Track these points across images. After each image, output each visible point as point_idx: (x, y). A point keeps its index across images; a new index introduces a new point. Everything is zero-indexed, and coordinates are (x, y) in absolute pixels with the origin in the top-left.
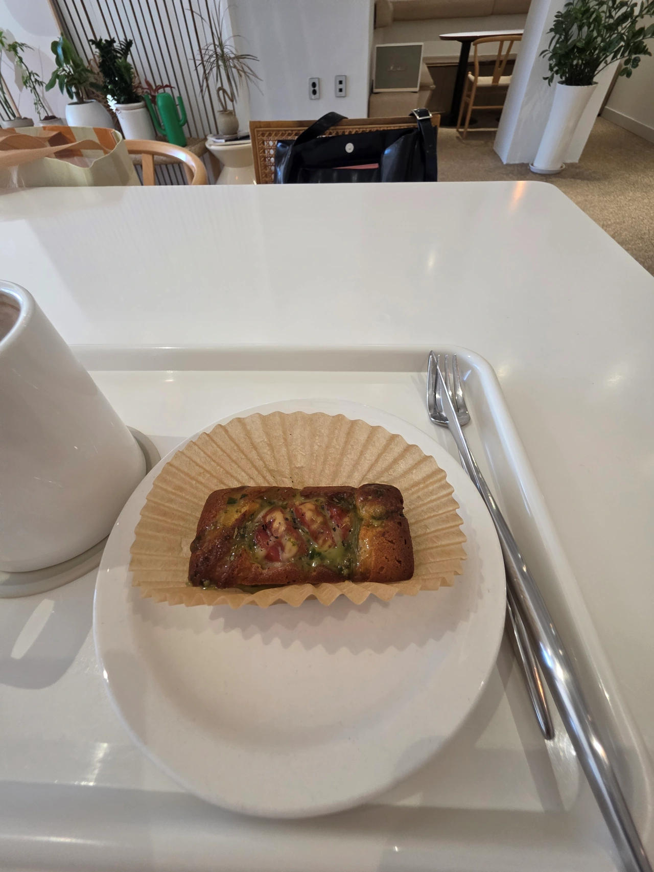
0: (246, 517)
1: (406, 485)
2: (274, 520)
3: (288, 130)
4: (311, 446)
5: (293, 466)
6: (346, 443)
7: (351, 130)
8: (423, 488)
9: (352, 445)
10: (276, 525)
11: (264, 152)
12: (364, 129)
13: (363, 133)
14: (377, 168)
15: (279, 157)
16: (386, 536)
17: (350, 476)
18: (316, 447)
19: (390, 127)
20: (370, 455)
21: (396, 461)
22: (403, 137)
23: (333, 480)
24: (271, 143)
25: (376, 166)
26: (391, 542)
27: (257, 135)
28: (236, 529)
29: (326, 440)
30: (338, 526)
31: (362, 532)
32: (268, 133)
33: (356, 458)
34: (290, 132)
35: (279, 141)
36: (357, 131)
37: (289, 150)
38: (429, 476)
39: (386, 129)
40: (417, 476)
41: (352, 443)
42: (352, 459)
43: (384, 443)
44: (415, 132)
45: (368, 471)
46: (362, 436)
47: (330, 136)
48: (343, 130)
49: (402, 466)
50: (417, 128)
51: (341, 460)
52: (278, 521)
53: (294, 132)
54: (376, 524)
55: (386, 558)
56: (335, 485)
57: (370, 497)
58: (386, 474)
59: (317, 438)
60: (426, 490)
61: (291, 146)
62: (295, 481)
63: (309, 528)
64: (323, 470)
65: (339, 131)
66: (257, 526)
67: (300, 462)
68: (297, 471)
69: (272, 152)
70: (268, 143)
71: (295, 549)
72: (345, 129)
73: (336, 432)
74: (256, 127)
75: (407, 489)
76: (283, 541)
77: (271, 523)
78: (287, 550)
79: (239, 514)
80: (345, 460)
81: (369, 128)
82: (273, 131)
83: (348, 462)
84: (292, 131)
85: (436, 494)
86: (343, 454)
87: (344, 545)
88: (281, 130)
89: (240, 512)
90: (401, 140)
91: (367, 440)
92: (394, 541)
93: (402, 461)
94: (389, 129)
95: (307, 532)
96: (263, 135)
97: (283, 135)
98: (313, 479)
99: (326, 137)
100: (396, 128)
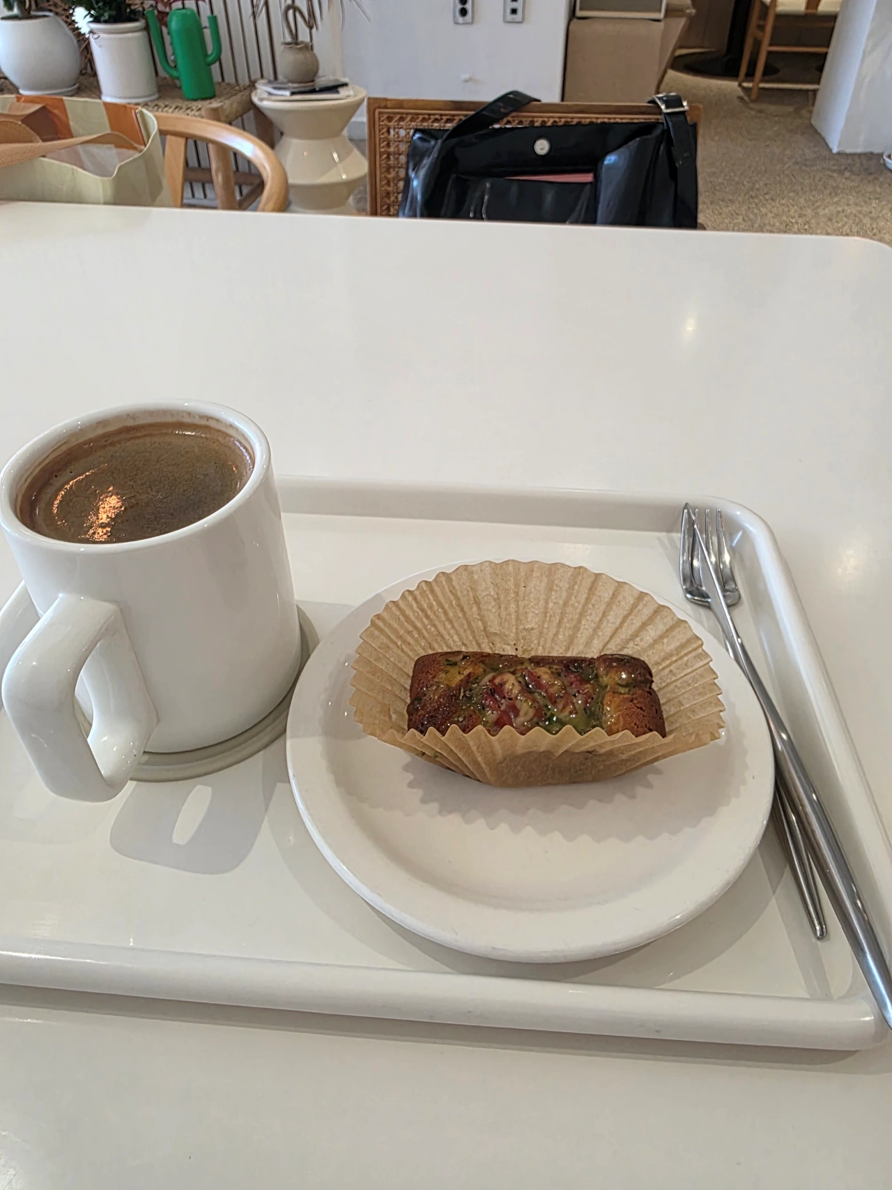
0: (469, 680)
1: (656, 658)
2: (505, 683)
3: (434, 114)
4: (547, 603)
5: (522, 627)
6: (588, 599)
7: (546, 119)
8: (676, 661)
9: (593, 605)
10: (508, 686)
11: (388, 145)
12: (569, 120)
13: (567, 125)
14: (591, 183)
15: (415, 156)
16: (635, 701)
17: (588, 644)
18: (551, 605)
19: (615, 118)
20: (614, 619)
21: (644, 626)
22: (638, 139)
23: (568, 649)
24: (402, 133)
25: (588, 178)
26: (641, 708)
27: (379, 119)
28: (462, 690)
29: (564, 594)
30: (579, 693)
31: (607, 699)
32: (398, 117)
33: (598, 619)
34: (438, 117)
35: (417, 131)
36: (555, 122)
37: (436, 146)
38: (683, 646)
39: (606, 120)
40: (670, 645)
41: (593, 601)
42: (592, 621)
43: (632, 602)
44: (658, 131)
45: (611, 637)
46: (605, 593)
47: (508, 126)
48: (530, 119)
49: (651, 634)
50: (663, 123)
51: (579, 621)
52: (511, 683)
53: (445, 118)
54: (622, 690)
55: (635, 724)
56: (569, 655)
57: (615, 664)
58: (631, 644)
59: (553, 593)
60: (680, 662)
61: (440, 141)
62: (520, 648)
63: (546, 692)
64: (556, 634)
65: (524, 120)
66: (484, 689)
67: (532, 622)
68: (525, 633)
69: (403, 147)
70: (397, 133)
71: (531, 713)
72: (534, 117)
73: (576, 587)
74: (379, 108)
75: (657, 664)
76: (518, 704)
77: (502, 685)
78: (522, 713)
79: (463, 676)
80: (583, 622)
81: (578, 118)
82: (407, 114)
83: (587, 626)
84: (441, 115)
85: (692, 667)
86: (581, 615)
87: (586, 713)
88: (422, 114)
89: (463, 674)
90: (634, 144)
91: (612, 598)
92: (644, 708)
93: (651, 626)
94: (612, 121)
95: (544, 697)
96: (390, 119)
97: (424, 120)
98: (543, 647)
99: (501, 128)
100: (624, 121)
